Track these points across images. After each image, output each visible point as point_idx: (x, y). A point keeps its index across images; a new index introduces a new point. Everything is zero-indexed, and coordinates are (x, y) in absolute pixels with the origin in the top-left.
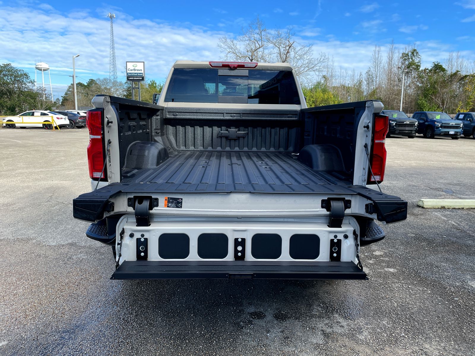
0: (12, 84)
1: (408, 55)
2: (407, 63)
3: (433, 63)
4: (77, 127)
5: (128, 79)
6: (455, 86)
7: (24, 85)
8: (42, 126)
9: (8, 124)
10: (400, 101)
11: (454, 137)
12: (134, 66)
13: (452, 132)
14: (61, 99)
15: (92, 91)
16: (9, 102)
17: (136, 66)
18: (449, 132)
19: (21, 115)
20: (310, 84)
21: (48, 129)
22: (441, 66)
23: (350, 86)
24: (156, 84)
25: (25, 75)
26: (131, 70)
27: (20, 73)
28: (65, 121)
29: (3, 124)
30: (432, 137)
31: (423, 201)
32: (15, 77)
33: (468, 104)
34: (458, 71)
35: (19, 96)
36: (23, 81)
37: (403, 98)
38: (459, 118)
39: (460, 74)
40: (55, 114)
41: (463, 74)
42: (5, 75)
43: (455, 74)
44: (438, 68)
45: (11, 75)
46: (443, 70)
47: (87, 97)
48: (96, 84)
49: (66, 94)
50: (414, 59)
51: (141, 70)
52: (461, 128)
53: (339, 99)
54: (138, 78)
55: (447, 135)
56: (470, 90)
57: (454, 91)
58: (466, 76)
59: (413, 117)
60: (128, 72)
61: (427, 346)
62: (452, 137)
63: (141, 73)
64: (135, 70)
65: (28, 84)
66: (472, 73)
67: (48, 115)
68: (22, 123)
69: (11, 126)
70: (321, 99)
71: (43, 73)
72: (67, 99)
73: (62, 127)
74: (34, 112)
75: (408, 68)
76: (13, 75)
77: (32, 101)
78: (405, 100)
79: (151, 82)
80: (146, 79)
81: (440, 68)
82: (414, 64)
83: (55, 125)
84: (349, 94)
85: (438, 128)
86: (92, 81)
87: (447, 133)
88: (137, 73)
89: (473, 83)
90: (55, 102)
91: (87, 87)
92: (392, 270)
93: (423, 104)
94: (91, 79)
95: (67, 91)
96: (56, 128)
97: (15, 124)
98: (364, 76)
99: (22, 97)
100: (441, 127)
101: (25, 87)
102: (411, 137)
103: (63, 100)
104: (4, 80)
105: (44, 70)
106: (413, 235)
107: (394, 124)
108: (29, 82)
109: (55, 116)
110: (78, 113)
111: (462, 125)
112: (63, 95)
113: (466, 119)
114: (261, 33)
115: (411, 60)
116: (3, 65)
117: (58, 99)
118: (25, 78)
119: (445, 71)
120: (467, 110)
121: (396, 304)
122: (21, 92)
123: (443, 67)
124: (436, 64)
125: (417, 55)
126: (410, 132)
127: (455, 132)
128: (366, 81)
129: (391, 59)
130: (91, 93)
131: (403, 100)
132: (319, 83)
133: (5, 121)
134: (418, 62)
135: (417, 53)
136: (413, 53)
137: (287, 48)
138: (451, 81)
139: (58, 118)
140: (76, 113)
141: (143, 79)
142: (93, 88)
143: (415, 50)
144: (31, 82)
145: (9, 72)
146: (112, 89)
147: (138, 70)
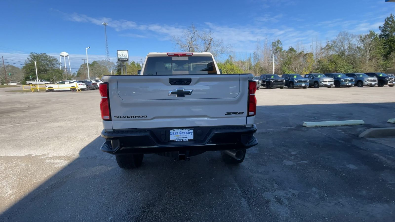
0: (47, 65)
1: (275, 43)
2: (275, 48)
3: (289, 47)
4: (90, 89)
5: (119, 60)
6: (301, 59)
7: (54, 66)
8: (70, 89)
9: (49, 89)
10: (273, 68)
11: (305, 87)
12: (122, 53)
13: (303, 85)
14: (76, 73)
15: (95, 68)
16: (46, 76)
17: (123, 53)
18: (302, 85)
19: (57, 84)
20: (223, 61)
21: (74, 91)
22: (293, 49)
23: (244, 61)
24: (135, 63)
25: (55, 59)
26: (120, 55)
27: (52, 59)
28: (84, 86)
29: (46, 89)
30: (293, 88)
31: (306, 123)
32: (49, 61)
33: (309, 69)
34: (302, 52)
35: (51, 73)
36: (54, 63)
37: (274, 67)
38: (306, 77)
39: (303, 53)
40: (78, 82)
41: (305, 53)
42: (42, 60)
43: (301, 53)
44: (291, 50)
45: (47, 60)
46: (294, 51)
47: (92, 71)
48: (97, 63)
49: (79, 70)
50: (279, 45)
51: (126, 55)
52: (308, 82)
53: (240, 68)
54: (125, 60)
55: (301, 87)
56: (309, 61)
57: (301, 62)
58: (307, 54)
59: (282, 77)
60: (118, 56)
61: (341, 200)
62: (303, 88)
63: (126, 57)
64: (122, 55)
65: (57, 65)
66: (310, 52)
67: (74, 83)
68: (58, 88)
69: (51, 90)
70: (230, 69)
71: (65, 58)
72: (80, 73)
73: (83, 90)
74: (65, 82)
75: (276, 50)
76: (48, 60)
77: (60, 75)
78: (275, 68)
79: (132, 61)
80: (129, 60)
81: (293, 50)
82: (279, 48)
83: (78, 89)
84: (244, 65)
85: (296, 83)
86: (95, 62)
87: (301, 85)
88: (124, 57)
89: (311, 57)
90: (72, 75)
91: (92, 66)
92: (305, 162)
93: (285, 70)
94: (94, 61)
95: (80, 68)
96: (79, 90)
97: (53, 89)
98: (252, 55)
99: (54, 73)
100: (298, 82)
101: (55, 67)
102: (281, 88)
103: (77, 73)
104: (42, 63)
105: (66, 56)
106: (308, 142)
107: (273, 82)
108: (58, 64)
109: (78, 84)
110: (91, 81)
111: (308, 81)
112: (77, 71)
113: (310, 77)
114: (195, 33)
115: (277, 46)
116: (41, 54)
117: (74, 73)
118: (55, 62)
119: (296, 51)
120: (308, 72)
121: (315, 180)
122: (53, 70)
123: (295, 49)
124: (291, 48)
125: (280, 43)
126: (281, 85)
127: (305, 85)
128: (254, 58)
129: (266, 45)
130: (95, 69)
131: (274, 68)
132: (228, 60)
133: (47, 87)
134: (281, 47)
135: (280, 42)
136: (278, 42)
137: (210, 41)
138: (299, 57)
139: (80, 85)
140: (90, 81)
141: (127, 60)
142: (96, 66)
143: (279, 41)
144: (59, 64)
145: (45, 58)
146: (107, 66)
147: (124, 55)
